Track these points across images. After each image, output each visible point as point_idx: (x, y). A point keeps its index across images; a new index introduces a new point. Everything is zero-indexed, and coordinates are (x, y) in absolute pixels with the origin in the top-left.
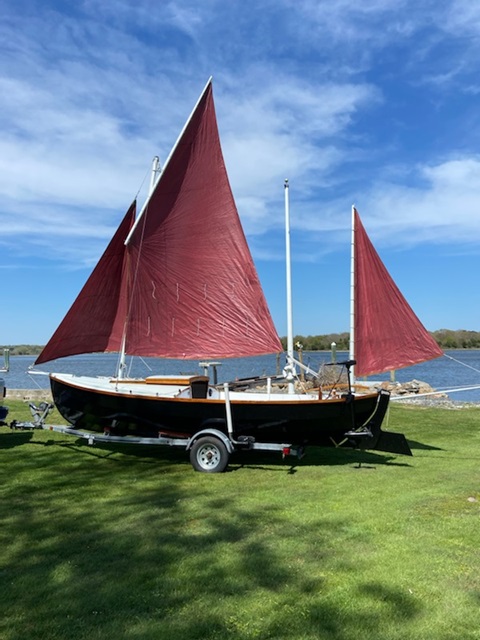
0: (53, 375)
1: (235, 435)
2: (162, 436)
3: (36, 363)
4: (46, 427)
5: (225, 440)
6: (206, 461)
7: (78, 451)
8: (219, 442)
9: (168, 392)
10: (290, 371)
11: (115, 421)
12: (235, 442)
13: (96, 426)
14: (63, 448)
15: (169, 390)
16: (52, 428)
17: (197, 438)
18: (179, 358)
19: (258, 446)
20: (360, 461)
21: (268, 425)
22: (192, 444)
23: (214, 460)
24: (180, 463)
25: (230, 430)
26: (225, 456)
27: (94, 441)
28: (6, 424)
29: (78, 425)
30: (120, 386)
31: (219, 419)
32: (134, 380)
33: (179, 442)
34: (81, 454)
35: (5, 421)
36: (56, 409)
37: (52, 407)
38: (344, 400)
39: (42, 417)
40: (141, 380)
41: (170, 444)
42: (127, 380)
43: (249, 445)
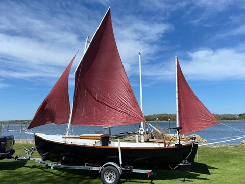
0: (36, 134)
1: (123, 165)
2: (87, 165)
3: (28, 128)
4: (32, 159)
5: (119, 168)
6: (109, 179)
7: (46, 171)
8: (115, 169)
9: (90, 143)
10: (142, 130)
11: (64, 157)
12: (123, 169)
13: (55, 160)
14: (39, 170)
15: (91, 142)
16: (34, 160)
17: (104, 167)
18: (98, 126)
19: (135, 171)
20: (184, 178)
21: (139, 159)
22: (102, 169)
23: (113, 178)
24: (95, 179)
25: (121, 163)
26: (118, 176)
27: (53, 167)
28: (13, 158)
29: (46, 158)
30: (67, 140)
31: (115, 157)
32: (74, 136)
33: (95, 168)
34: (47, 173)
35: (13, 156)
36: (36, 151)
37: (35, 150)
38: (176, 147)
39: (30, 154)
40: (78, 136)
41: (91, 169)
42: (71, 136)
43: (131, 170)
